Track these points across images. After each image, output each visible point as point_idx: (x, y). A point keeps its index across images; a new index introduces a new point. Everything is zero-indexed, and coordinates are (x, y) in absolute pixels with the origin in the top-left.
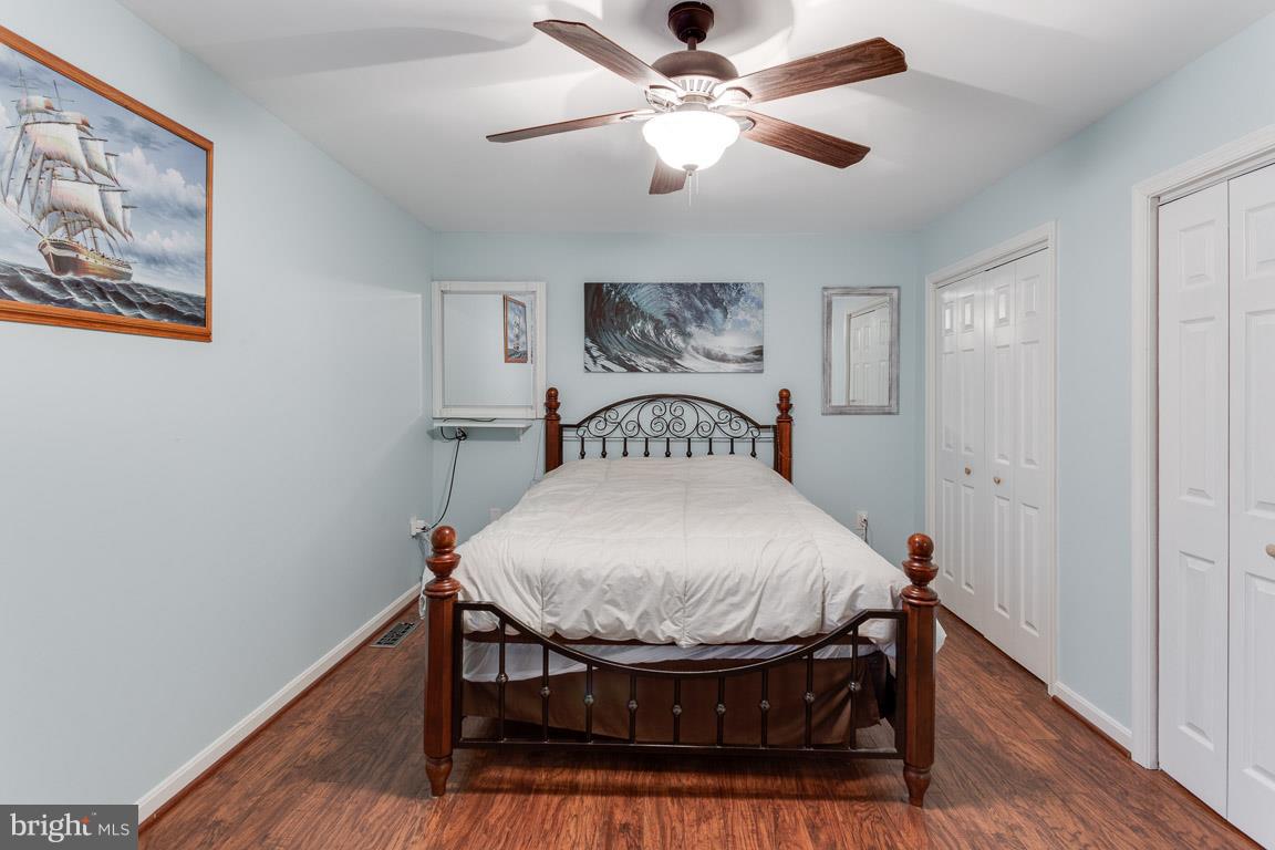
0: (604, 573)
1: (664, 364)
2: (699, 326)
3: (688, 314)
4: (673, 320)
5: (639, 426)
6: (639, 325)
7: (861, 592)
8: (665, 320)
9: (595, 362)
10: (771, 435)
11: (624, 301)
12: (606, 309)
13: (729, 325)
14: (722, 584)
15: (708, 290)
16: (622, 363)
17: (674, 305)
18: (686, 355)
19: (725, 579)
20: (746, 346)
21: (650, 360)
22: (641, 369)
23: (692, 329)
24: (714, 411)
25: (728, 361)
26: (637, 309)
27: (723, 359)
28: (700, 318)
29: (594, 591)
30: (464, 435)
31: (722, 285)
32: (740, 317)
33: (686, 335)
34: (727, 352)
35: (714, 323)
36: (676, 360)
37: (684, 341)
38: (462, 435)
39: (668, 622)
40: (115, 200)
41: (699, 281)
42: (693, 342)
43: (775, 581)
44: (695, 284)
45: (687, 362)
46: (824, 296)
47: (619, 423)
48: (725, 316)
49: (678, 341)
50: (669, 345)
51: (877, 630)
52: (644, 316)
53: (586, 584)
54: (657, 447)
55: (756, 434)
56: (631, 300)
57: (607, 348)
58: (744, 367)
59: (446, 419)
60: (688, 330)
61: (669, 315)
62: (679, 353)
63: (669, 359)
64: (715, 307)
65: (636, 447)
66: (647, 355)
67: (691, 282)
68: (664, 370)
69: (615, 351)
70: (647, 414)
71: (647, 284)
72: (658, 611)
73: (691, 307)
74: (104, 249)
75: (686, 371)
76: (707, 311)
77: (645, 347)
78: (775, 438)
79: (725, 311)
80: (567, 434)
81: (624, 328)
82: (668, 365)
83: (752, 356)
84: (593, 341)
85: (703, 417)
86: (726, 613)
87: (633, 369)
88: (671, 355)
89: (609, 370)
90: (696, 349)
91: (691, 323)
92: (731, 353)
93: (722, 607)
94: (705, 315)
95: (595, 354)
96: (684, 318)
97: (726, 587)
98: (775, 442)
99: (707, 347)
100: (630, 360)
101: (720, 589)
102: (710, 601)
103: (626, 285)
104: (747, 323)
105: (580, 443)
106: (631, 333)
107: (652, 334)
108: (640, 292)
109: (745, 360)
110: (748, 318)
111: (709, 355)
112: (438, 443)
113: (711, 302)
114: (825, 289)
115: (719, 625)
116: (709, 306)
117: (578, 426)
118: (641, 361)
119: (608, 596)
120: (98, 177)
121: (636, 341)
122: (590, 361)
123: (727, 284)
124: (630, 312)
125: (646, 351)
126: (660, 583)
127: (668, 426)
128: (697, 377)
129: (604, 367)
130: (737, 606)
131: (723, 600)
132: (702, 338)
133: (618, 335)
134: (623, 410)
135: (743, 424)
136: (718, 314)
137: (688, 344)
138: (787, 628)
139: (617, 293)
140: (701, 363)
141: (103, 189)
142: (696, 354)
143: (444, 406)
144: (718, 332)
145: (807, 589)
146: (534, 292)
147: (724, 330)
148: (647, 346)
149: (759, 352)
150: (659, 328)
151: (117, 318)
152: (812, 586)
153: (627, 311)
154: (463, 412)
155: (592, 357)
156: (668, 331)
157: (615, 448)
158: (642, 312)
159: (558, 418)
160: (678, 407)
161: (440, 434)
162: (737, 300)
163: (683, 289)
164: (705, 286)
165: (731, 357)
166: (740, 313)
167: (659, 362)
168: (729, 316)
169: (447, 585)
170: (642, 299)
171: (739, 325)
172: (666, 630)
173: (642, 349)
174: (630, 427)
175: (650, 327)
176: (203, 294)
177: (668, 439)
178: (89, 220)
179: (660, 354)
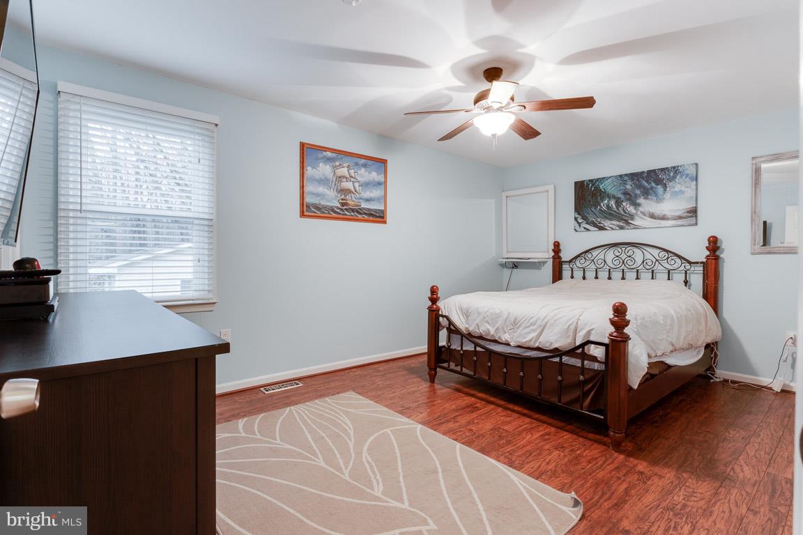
0: (486, 310)
1: (621, 224)
2: (646, 198)
3: (638, 192)
4: (628, 196)
5: (605, 262)
6: (606, 202)
7: (593, 332)
8: (622, 197)
9: (580, 226)
10: (700, 269)
11: (597, 189)
12: (586, 195)
13: (668, 195)
14: (530, 320)
15: (652, 174)
16: (595, 225)
17: (628, 187)
18: (637, 218)
19: (531, 318)
20: (681, 208)
21: (613, 222)
22: (607, 228)
23: (641, 200)
24: (655, 252)
25: (668, 219)
26: (605, 193)
27: (663, 218)
28: (646, 193)
29: (481, 317)
30: (516, 266)
31: (662, 170)
32: (676, 189)
33: (636, 205)
34: (667, 214)
35: (656, 195)
36: (630, 221)
37: (635, 209)
38: (515, 266)
39: (507, 334)
40: (357, 184)
41: (646, 169)
42: (641, 209)
43: (552, 321)
44: (643, 172)
45: (637, 222)
46: (753, 164)
47: (593, 260)
48: (665, 190)
49: (631, 209)
50: (626, 213)
51: (598, 352)
52: (609, 197)
53: (479, 314)
54: (617, 275)
55: (688, 267)
56: (601, 188)
57: (587, 218)
58: (680, 222)
59: (508, 258)
60: (638, 201)
61: (625, 193)
62: (632, 217)
63: (625, 220)
64: (658, 185)
65: (603, 275)
66: (611, 220)
67: (640, 171)
68: (622, 228)
69: (592, 219)
70: (610, 255)
71: (610, 177)
72: (503, 328)
73: (640, 186)
74: (354, 199)
75: (636, 227)
76: (652, 188)
77: (610, 215)
78: (704, 271)
79: (665, 187)
80: (565, 267)
81: (597, 204)
82: (624, 225)
83: (686, 214)
84: (579, 214)
85: (648, 256)
86: (529, 333)
87: (602, 228)
88: (626, 218)
89: (588, 230)
90: (644, 214)
91: (640, 197)
92: (669, 214)
93: (527, 330)
94: (650, 191)
95: (580, 221)
96: (636, 195)
97: (531, 321)
98: (704, 273)
99: (651, 211)
100: (600, 223)
101: (529, 321)
102: (523, 327)
103: (598, 179)
104: (682, 192)
105: (570, 272)
106: (601, 207)
107: (614, 207)
108: (606, 182)
109: (680, 218)
110: (683, 189)
111: (652, 216)
112: (505, 270)
113: (655, 182)
114: (753, 158)
115: (524, 338)
116: (653, 184)
117: (570, 261)
118: (607, 223)
119: (486, 319)
120: (352, 179)
121: (604, 212)
122: (577, 225)
123: (666, 168)
124: (601, 194)
125: (610, 217)
126: (505, 317)
127: (623, 262)
128: (644, 230)
129: (585, 228)
130: (534, 330)
131: (528, 327)
132: (648, 205)
133: (593, 209)
134: (595, 253)
135: (678, 261)
136: (660, 189)
137: (638, 210)
138: (552, 343)
139: (592, 185)
140: (649, 222)
141: (353, 182)
142: (643, 216)
143: (508, 252)
144: (659, 200)
145: (566, 327)
146: (548, 191)
147: (664, 199)
148: (610, 214)
149: (693, 212)
150: (618, 202)
151: (357, 218)
152: (569, 326)
153: (598, 194)
154: (517, 255)
155: (578, 223)
156: (624, 204)
157: (590, 274)
158: (608, 194)
159: (560, 258)
160: (631, 250)
161: (504, 265)
162: (674, 177)
163: (633, 176)
164: (649, 172)
165: (670, 217)
166: (677, 185)
167: (618, 223)
168: (668, 189)
169: (435, 306)
170: (607, 187)
171: (675, 194)
172: (505, 337)
173: (607, 216)
174: (599, 262)
175: (612, 203)
176: (383, 209)
177: (623, 270)
178: (349, 191)
179: (619, 217)
